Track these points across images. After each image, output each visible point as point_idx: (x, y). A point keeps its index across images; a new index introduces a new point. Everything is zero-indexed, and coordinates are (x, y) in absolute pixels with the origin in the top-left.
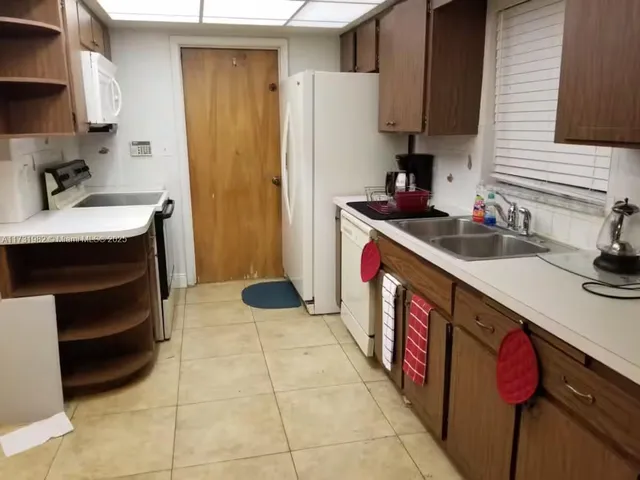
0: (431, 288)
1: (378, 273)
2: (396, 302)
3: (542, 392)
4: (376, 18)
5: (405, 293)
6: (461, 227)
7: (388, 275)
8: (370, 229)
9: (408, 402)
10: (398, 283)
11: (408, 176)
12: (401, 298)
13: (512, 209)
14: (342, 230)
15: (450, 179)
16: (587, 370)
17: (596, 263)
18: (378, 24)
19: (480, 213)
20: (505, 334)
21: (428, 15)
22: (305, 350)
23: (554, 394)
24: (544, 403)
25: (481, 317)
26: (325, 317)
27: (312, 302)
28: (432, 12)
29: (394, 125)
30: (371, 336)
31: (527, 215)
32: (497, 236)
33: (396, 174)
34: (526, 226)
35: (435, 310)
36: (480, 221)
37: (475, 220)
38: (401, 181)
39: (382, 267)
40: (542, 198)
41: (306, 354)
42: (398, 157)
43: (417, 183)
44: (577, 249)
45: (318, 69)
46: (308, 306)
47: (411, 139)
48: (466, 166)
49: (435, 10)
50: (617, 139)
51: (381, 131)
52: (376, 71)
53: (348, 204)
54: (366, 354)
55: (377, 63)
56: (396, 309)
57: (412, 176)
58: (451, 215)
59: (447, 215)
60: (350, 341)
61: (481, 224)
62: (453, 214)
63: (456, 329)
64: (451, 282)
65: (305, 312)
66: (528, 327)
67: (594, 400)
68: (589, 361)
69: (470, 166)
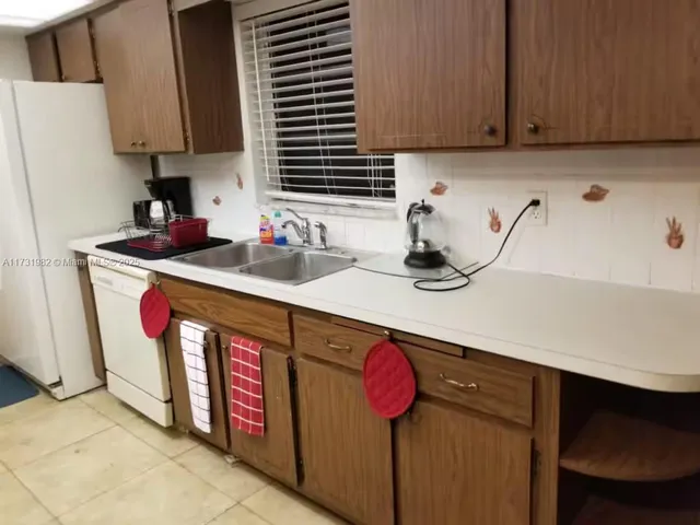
0: (257, 324)
1: (169, 323)
2: (206, 351)
3: (420, 396)
4: (88, 17)
5: (218, 339)
6: (250, 251)
7: (185, 322)
8: (147, 272)
9: (234, 460)
10: (205, 329)
11: (165, 203)
12: (213, 346)
13: (305, 225)
14: (93, 281)
15: (217, 201)
16: (466, 362)
17: (407, 262)
18: (90, 24)
19: (268, 234)
20: (367, 351)
21: (171, 17)
22: (75, 448)
23: (434, 394)
24: (423, 405)
25: (331, 339)
26: (83, 397)
27: (59, 383)
28: (176, 15)
29: (143, 144)
30: (166, 402)
31: (322, 227)
32: (298, 254)
33: (148, 203)
34: (323, 239)
35: (268, 347)
36: (269, 242)
37: (263, 242)
38: (157, 210)
39: (173, 314)
40: (332, 210)
41: (77, 452)
42: (147, 182)
43: (177, 210)
44: (379, 254)
45: (17, 78)
46: (54, 391)
47: (154, 160)
48: (236, 186)
49: (179, 12)
50: (424, 145)
51: (118, 153)
52: (99, 80)
53: (98, 247)
54: (164, 424)
55: (97, 72)
56: (206, 358)
57: (169, 202)
58: (235, 240)
59: (231, 241)
60: (132, 416)
61: (270, 245)
62: (236, 239)
63: (300, 360)
64: (285, 313)
65: (50, 400)
66: (394, 337)
67: (478, 386)
68: (467, 352)
69: (240, 184)
